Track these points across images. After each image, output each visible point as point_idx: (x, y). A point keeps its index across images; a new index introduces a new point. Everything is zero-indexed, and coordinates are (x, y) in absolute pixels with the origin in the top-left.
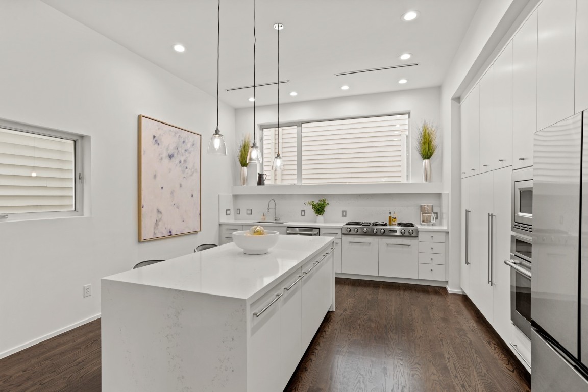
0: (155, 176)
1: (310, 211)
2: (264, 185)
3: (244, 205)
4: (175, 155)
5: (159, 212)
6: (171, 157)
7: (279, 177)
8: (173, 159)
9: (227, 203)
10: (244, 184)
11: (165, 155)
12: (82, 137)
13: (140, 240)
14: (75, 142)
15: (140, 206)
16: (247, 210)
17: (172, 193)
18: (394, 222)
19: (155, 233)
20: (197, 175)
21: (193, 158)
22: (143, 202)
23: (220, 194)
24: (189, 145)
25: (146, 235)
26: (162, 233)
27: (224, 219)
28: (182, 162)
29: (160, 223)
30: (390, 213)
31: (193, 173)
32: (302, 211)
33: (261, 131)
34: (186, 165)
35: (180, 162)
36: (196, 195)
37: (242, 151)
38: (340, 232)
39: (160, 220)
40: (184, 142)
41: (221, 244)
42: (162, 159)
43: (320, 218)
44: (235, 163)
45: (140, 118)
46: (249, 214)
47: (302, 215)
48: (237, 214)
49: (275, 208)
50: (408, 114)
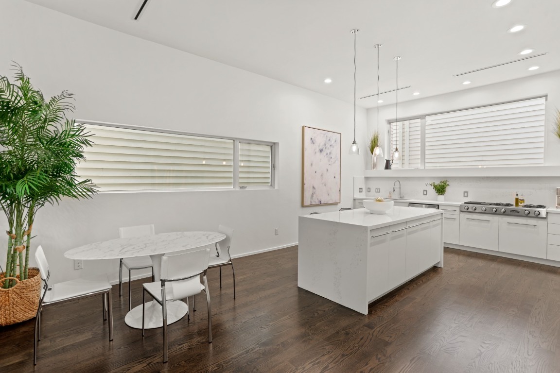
0: (312, 164)
1: (432, 191)
2: (390, 169)
3: (373, 185)
4: (324, 149)
5: (314, 188)
6: (321, 151)
7: (406, 161)
8: (322, 152)
9: (360, 183)
10: (374, 168)
11: (318, 150)
12: (274, 143)
13: (303, 206)
14: (271, 147)
15: (303, 184)
16: (376, 189)
17: (322, 176)
18: (521, 203)
19: (311, 202)
20: (338, 163)
21: (335, 151)
22: (305, 182)
23: (354, 176)
24: (333, 142)
25: (307, 202)
26: (315, 202)
27: (358, 195)
28: (328, 154)
29: (314, 195)
30: (517, 195)
31: (335, 161)
32: (424, 191)
33: (389, 125)
34: (331, 156)
35: (327, 154)
36: (338, 177)
37: (372, 142)
38: (458, 209)
39: (315, 193)
40: (329, 140)
41: (354, 208)
42: (316, 153)
43: (441, 197)
44: (367, 153)
45: (303, 128)
46: (378, 192)
47: (424, 194)
48: (368, 192)
49: (400, 188)
50: (546, 96)
